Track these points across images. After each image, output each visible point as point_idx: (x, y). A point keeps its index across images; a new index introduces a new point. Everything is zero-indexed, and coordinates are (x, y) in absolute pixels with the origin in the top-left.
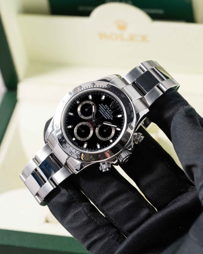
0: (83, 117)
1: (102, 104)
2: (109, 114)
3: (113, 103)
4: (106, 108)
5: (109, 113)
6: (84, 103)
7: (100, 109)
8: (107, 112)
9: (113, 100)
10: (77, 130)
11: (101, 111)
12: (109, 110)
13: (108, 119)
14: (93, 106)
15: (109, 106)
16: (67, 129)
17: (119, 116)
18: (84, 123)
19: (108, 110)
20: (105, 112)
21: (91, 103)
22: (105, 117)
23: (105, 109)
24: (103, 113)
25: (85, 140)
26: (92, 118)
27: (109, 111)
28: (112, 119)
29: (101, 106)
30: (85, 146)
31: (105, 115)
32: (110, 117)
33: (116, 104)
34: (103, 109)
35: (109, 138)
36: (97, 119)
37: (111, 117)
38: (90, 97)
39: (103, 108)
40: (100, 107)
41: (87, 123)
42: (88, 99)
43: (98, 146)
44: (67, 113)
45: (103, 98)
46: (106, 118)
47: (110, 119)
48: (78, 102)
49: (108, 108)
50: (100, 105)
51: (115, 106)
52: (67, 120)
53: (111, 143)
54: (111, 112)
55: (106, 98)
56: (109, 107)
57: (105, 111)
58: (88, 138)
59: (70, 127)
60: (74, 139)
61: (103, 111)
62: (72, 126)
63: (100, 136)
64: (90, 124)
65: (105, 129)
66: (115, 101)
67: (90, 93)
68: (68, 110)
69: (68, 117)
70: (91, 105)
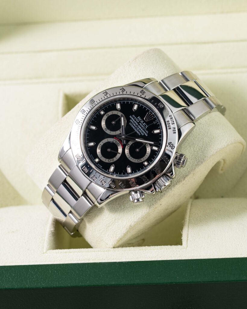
0: (108, 132)
1: (134, 116)
2: (143, 129)
3: (148, 114)
4: (139, 120)
5: (143, 127)
6: (110, 113)
7: (131, 122)
8: (140, 126)
9: (148, 111)
10: (100, 149)
11: (133, 124)
12: (143, 123)
13: (141, 135)
14: (122, 118)
15: (142, 118)
16: (88, 147)
17: (157, 131)
18: (110, 140)
19: (141, 123)
20: (137, 126)
21: (120, 114)
22: (138, 132)
23: (137, 122)
24: (135, 127)
25: (111, 162)
26: (121, 134)
27: (143, 125)
28: (147, 135)
29: (133, 119)
30: (112, 169)
31: (137, 129)
32: (144, 132)
33: (152, 116)
34: (135, 122)
35: (143, 159)
36: (128, 135)
37: (146, 132)
38: (118, 106)
39: (135, 120)
40: (131, 119)
41: (114, 140)
42: (115, 109)
43: (129, 170)
44: (88, 127)
45: (136, 107)
46: (139, 134)
47: (144, 134)
48: (102, 113)
49: (141, 120)
50: (131, 117)
51: (151, 118)
52: (88, 136)
53: (146, 166)
54: (146, 126)
55: (138, 107)
56: (143, 120)
57: (137, 124)
58: (115, 159)
59: (92, 144)
60: (97, 160)
61: (135, 125)
62: (94, 144)
63: (131, 157)
64: (119, 141)
65: (138, 148)
66: (150, 112)
67: (118, 101)
68: (89, 123)
69: (88, 132)
70: (119, 116)
